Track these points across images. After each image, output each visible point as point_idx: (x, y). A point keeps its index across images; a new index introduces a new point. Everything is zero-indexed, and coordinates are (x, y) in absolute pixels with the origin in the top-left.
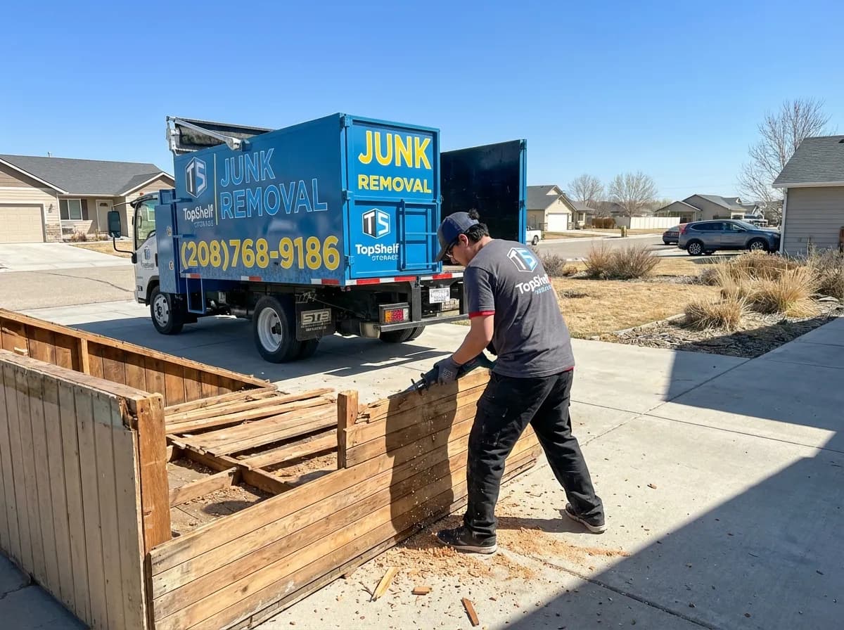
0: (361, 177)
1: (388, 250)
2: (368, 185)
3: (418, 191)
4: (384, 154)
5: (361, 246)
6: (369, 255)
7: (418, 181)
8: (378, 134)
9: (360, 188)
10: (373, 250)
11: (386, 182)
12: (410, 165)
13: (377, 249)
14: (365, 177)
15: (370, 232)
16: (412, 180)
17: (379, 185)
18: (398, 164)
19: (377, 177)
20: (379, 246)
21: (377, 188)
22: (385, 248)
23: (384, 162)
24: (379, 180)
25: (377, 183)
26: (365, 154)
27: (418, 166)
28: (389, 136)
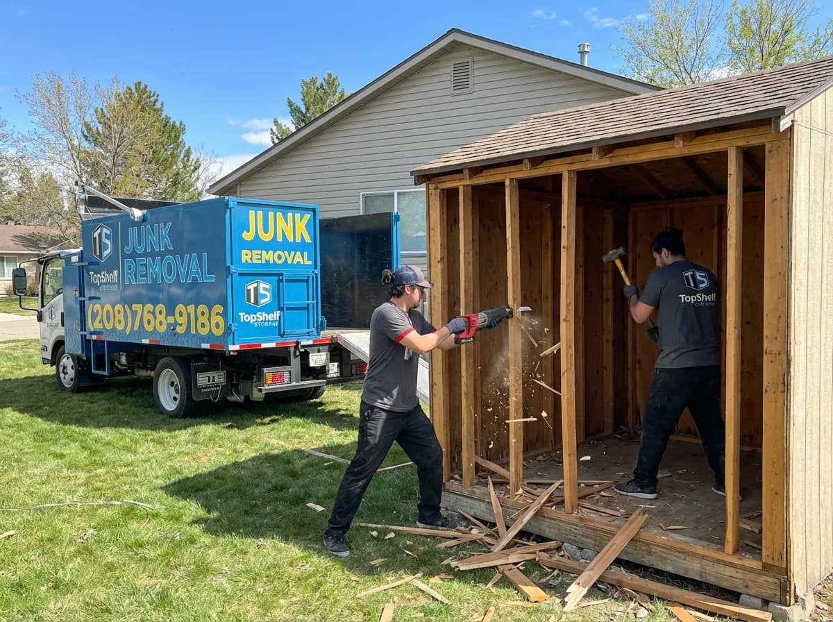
0: (244, 252)
1: (270, 317)
2: (251, 259)
3: (298, 262)
4: (266, 230)
5: (244, 314)
6: (252, 322)
7: (298, 253)
8: (260, 213)
9: (244, 261)
10: (255, 317)
11: (268, 256)
12: (291, 240)
13: (259, 316)
14: (248, 252)
15: (252, 301)
16: (293, 253)
17: (261, 259)
18: (280, 239)
19: (259, 252)
20: (261, 313)
21: (259, 262)
22: (266, 315)
23: (267, 237)
24: (261, 255)
25: (259, 257)
26: (248, 232)
27: (298, 240)
28: (271, 214)
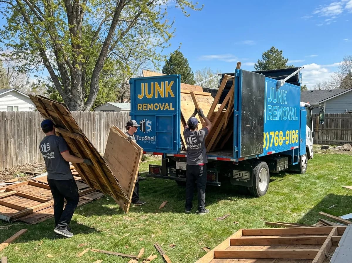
0: (139, 105)
1: (151, 139)
2: (142, 108)
3: (167, 109)
4: (149, 93)
5: (139, 136)
6: (142, 141)
7: (167, 104)
8: (146, 84)
9: (139, 110)
10: (144, 138)
11: (151, 106)
12: (162, 97)
13: (145, 138)
14: (141, 105)
15: (143, 130)
16: (164, 104)
17: (147, 108)
18: (156, 97)
19: (146, 104)
20: (147, 136)
21: (146, 110)
22: (149, 138)
23: (149, 97)
24: (147, 106)
25: (146, 107)
26: (140, 94)
27: (167, 96)
28: (152, 83)
